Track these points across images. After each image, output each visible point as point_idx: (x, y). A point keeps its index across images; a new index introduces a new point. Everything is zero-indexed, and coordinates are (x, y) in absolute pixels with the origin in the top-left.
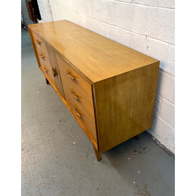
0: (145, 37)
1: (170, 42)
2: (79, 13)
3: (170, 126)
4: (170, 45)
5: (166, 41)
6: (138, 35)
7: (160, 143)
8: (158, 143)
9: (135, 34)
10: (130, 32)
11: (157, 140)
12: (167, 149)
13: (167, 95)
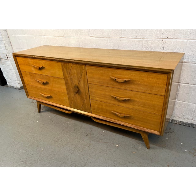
0: (161, 40)
1: (189, 38)
2: (65, 35)
3: (188, 103)
4: (189, 40)
5: (185, 38)
6: (152, 40)
7: (177, 121)
8: (175, 122)
9: (148, 40)
10: (142, 40)
11: (174, 120)
12: (185, 123)
13: (186, 80)
